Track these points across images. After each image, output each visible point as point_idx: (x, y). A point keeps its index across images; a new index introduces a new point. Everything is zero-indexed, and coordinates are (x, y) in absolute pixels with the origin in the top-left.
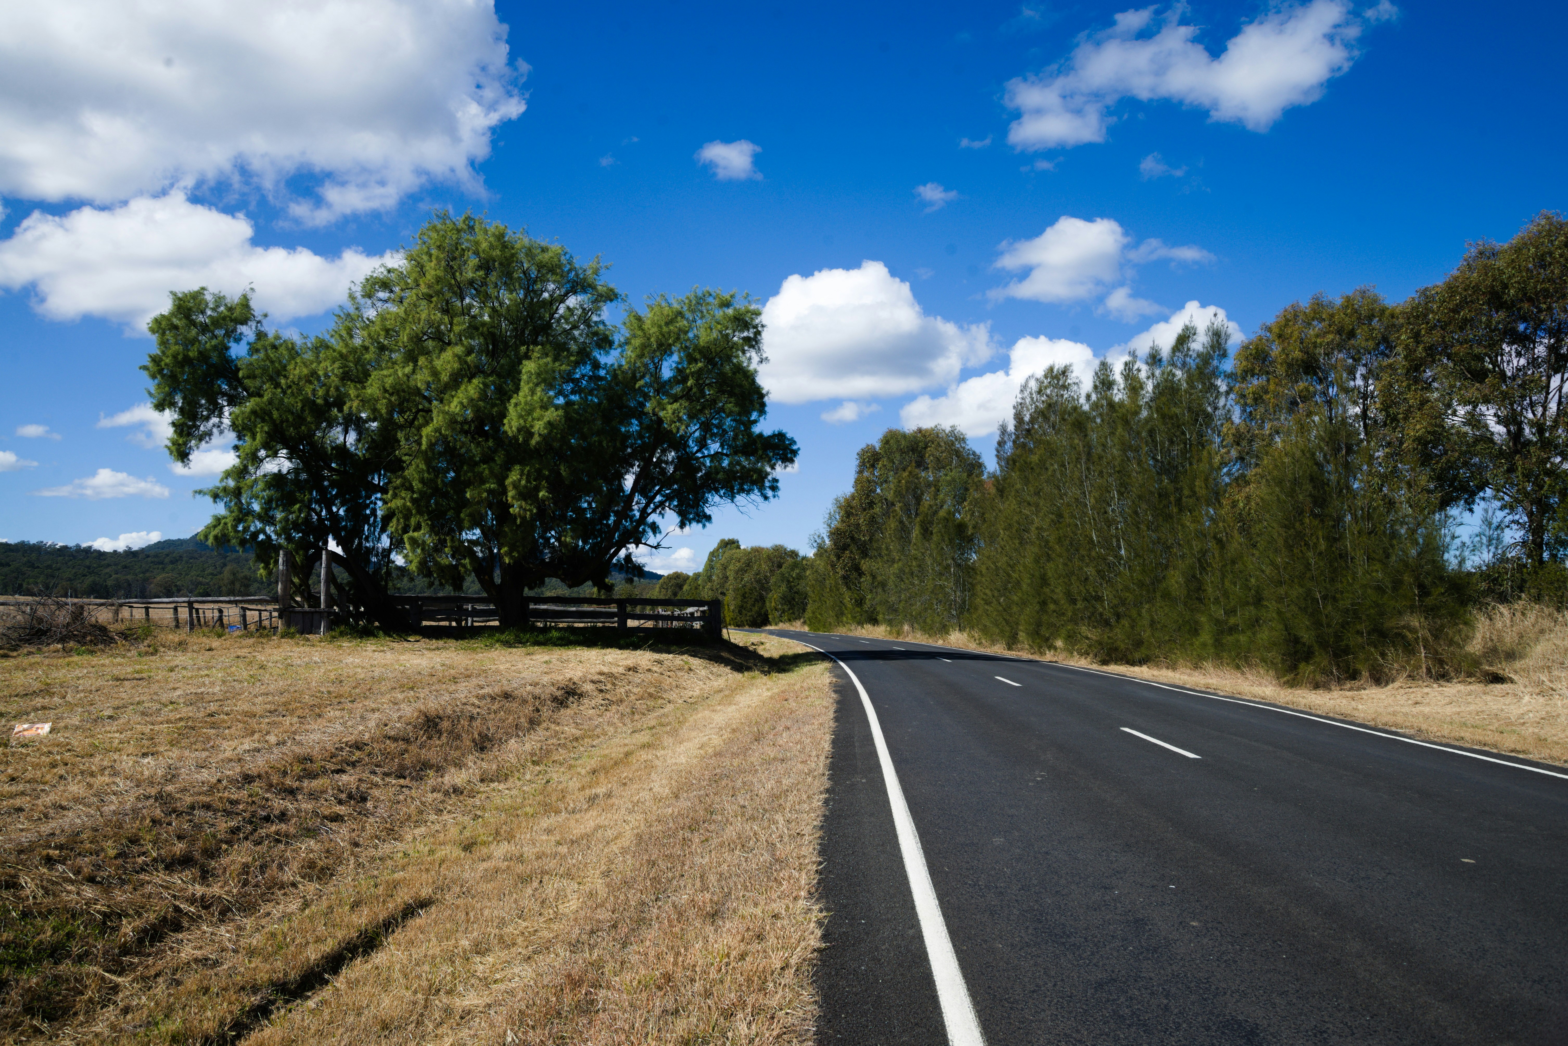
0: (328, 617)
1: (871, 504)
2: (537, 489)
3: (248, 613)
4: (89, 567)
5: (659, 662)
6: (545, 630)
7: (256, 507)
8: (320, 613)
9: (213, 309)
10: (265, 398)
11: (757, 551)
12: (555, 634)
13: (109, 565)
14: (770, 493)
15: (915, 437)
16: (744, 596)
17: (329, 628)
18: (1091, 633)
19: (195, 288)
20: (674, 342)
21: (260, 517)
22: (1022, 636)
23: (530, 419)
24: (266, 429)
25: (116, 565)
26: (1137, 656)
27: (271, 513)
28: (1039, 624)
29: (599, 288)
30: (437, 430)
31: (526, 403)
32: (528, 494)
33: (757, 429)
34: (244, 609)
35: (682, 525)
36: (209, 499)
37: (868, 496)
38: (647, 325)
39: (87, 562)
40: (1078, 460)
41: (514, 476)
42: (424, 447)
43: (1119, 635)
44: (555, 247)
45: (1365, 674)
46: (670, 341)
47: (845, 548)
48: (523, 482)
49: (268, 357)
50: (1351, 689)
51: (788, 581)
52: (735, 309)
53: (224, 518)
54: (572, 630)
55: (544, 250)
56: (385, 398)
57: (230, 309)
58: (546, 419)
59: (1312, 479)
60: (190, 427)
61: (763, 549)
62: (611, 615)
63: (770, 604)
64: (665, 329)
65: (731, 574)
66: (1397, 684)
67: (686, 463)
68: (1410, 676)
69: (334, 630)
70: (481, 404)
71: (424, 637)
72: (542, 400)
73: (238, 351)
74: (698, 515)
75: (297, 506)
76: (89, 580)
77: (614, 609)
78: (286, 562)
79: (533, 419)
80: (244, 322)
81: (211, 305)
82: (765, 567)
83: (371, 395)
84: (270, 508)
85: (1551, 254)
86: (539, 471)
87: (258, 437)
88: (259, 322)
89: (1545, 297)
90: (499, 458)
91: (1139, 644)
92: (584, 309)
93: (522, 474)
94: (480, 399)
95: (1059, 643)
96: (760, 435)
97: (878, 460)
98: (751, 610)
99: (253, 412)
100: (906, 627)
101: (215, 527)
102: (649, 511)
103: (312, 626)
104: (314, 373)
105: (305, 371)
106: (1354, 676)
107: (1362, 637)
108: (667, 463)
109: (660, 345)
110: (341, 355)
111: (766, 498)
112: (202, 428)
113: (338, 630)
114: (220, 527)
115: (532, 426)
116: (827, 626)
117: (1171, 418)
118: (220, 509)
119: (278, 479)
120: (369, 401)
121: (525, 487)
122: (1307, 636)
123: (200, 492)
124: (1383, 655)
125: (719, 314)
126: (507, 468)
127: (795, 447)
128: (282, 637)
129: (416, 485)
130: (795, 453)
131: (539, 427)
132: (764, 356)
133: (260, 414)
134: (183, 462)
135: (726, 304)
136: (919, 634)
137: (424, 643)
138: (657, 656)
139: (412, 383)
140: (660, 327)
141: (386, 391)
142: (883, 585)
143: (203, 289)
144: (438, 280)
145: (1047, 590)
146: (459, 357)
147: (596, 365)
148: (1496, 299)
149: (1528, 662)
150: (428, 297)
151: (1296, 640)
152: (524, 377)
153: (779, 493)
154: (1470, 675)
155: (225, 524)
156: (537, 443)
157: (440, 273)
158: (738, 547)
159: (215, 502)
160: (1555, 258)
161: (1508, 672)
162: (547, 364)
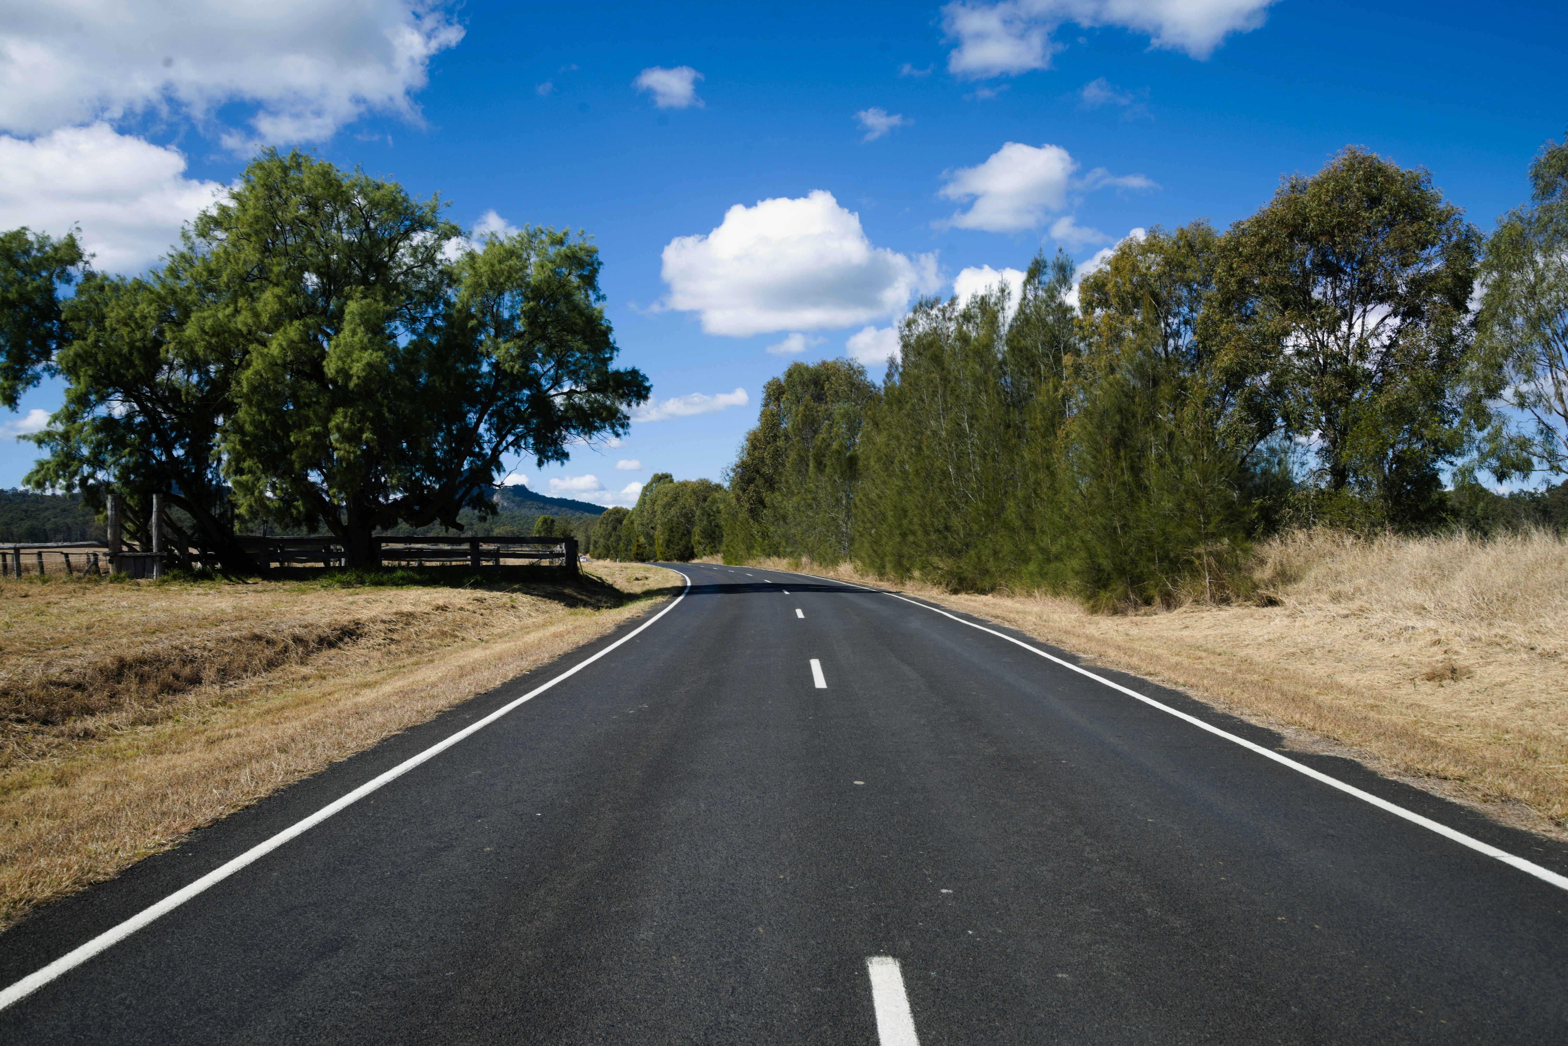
0: (161, 560)
1: (775, 437)
2: (361, 431)
3: (71, 558)
4: (26, 511)
5: (480, 600)
6: (392, 569)
7: (85, 451)
8: (152, 557)
9: (39, 250)
10: (89, 341)
11: (684, 484)
12: (399, 573)
13: (47, 509)
14: (621, 431)
15: (817, 371)
16: (671, 530)
17: (162, 572)
18: (944, 564)
19: (14, 228)
20: (506, 281)
21: (89, 462)
22: (889, 566)
23: (349, 361)
24: (90, 372)
25: (54, 508)
26: (987, 585)
27: (101, 458)
28: (901, 556)
29: (440, 225)
30: (257, 373)
31: (346, 345)
32: (352, 437)
33: (613, 366)
34: (67, 555)
35: (540, 463)
36: (33, 445)
37: (772, 429)
38: (479, 263)
39: (24, 506)
40: (935, 393)
41: (337, 419)
42: (245, 390)
43: (966, 565)
44: (389, 185)
45: (1158, 600)
46: (501, 280)
47: (751, 481)
48: (346, 425)
49: (92, 299)
50: (1145, 614)
51: (709, 515)
52: (569, 247)
53: (48, 462)
54: (421, 569)
55: (379, 187)
56: (203, 340)
57: (56, 249)
58: (364, 361)
59: (1120, 411)
60: (17, 371)
61: (689, 483)
62: (464, 554)
63: (696, 537)
64: (497, 267)
65: (658, 509)
66: (1183, 609)
67: (541, 402)
68: (1195, 601)
69: (165, 574)
70: (302, 346)
71: (264, 579)
72: (362, 342)
73: (64, 292)
74: (556, 452)
75: (127, 450)
76: (27, 524)
77: (466, 547)
78: (115, 507)
79: (353, 361)
80: (73, 262)
81: (36, 246)
82: (691, 501)
83: (189, 337)
84: (100, 453)
85: (1349, 188)
86: (363, 413)
87: (82, 379)
88: (87, 263)
89: (1341, 231)
90: (324, 399)
91: (986, 572)
92: (426, 247)
93: (345, 417)
94: (302, 341)
95: (917, 573)
96: (617, 373)
97: (783, 393)
98: (678, 544)
99: (77, 355)
100: (804, 559)
101: (38, 472)
102: (501, 448)
103: (144, 570)
104: (131, 316)
105: (123, 314)
106: (1148, 602)
107: (1154, 564)
108: (521, 401)
109: (492, 284)
110: (159, 296)
111: (618, 435)
112: (30, 372)
113: (171, 574)
114: (43, 472)
115: (350, 368)
116: (738, 559)
117: (1021, 351)
118: (46, 454)
119: (109, 422)
120: (188, 343)
121: (349, 429)
122: (1106, 564)
123: (24, 437)
124: (1174, 583)
125: (552, 251)
126: (331, 409)
127: (647, 384)
128: (111, 582)
129: (248, 428)
130: (648, 389)
131: (357, 369)
132: (601, 293)
133: (84, 358)
134: (10, 406)
135: (561, 242)
136: (816, 566)
137: (262, 585)
138: (479, 593)
139: (232, 325)
140: (492, 265)
141: (206, 333)
142: (784, 518)
143: (24, 228)
144: (257, 219)
145: (905, 522)
146: (279, 298)
147: (448, 304)
148: (1296, 232)
149: (1302, 585)
150: (248, 237)
151: (1099, 569)
152: (347, 317)
153: (630, 430)
154: (1247, 598)
155: (48, 469)
156: (356, 385)
157: (259, 213)
158: (672, 481)
159: (40, 447)
160: (1352, 192)
161: (1280, 596)
162: (369, 305)
